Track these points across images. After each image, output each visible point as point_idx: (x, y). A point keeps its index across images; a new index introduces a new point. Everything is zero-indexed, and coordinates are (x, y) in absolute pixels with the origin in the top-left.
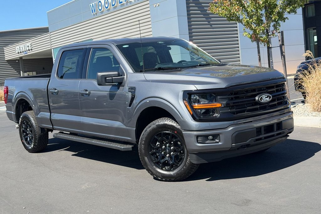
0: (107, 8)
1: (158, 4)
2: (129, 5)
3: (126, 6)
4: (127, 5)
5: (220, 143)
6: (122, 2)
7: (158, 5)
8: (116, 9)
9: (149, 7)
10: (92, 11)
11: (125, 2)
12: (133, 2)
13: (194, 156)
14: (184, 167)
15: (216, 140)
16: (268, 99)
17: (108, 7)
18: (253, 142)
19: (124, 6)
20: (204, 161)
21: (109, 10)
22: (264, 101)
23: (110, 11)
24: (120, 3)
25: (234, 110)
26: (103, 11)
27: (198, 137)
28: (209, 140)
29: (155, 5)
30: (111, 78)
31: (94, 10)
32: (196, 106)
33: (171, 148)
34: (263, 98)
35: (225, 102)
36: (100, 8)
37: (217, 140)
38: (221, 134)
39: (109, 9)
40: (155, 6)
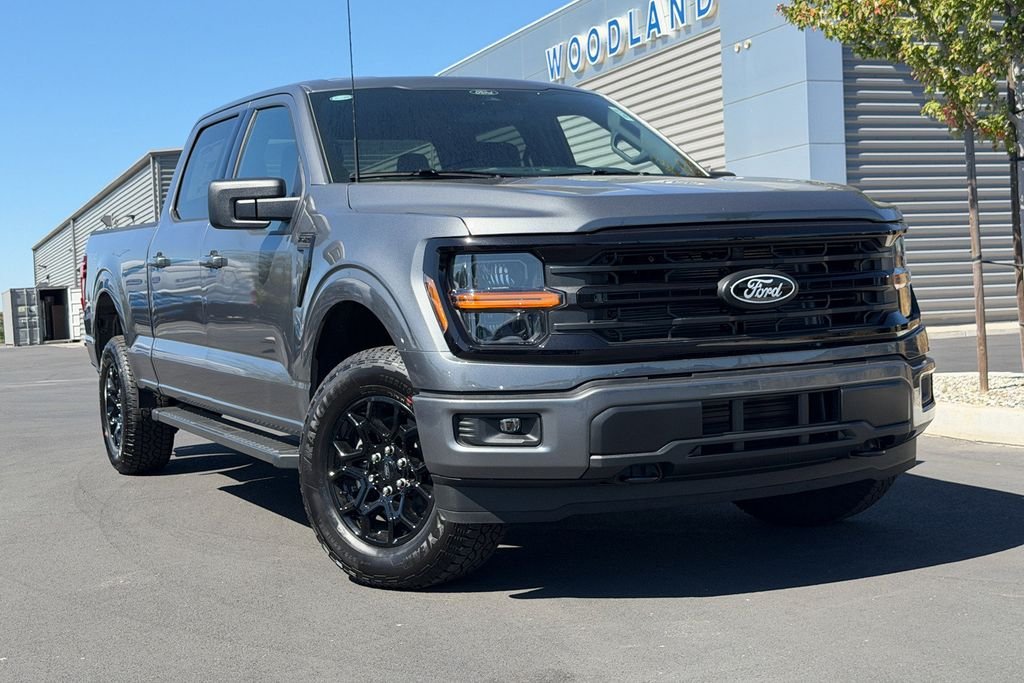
0: (593, 59)
1: (749, 41)
2: (661, 47)
3: (650, 52)
4: (655, 49)
5: (541, 449)
6: (638, 40)
7: (746, 46)
8: (620, 64)
9: (719, 53)
10: (552, 70)
11: (647, 40)
12: (672, 40)
13: (452, 491)
14: (431, 538)
15: (528, 436)
16: (775, 292)
17: (596, 57)
18: (687, 457)
19: (645, 51)
20: (488, 517)
21: (598, 67)
22: (753, 298)
23: (602, 70)
24: (634, 41)
25: (612, 323)
26: (583, 71)
27: (458, 416)
28: (501, 435)
29: (739, 44)
30: (253, 201)
31: (558, 68)
32: (470, 298)
33: (396, 462)
34: (749, 285)
35: (572, 290)
36: (574, 62)
37: (533, 435)
38: (545, 410)
39: (601, 64)
40: (736, 50)
